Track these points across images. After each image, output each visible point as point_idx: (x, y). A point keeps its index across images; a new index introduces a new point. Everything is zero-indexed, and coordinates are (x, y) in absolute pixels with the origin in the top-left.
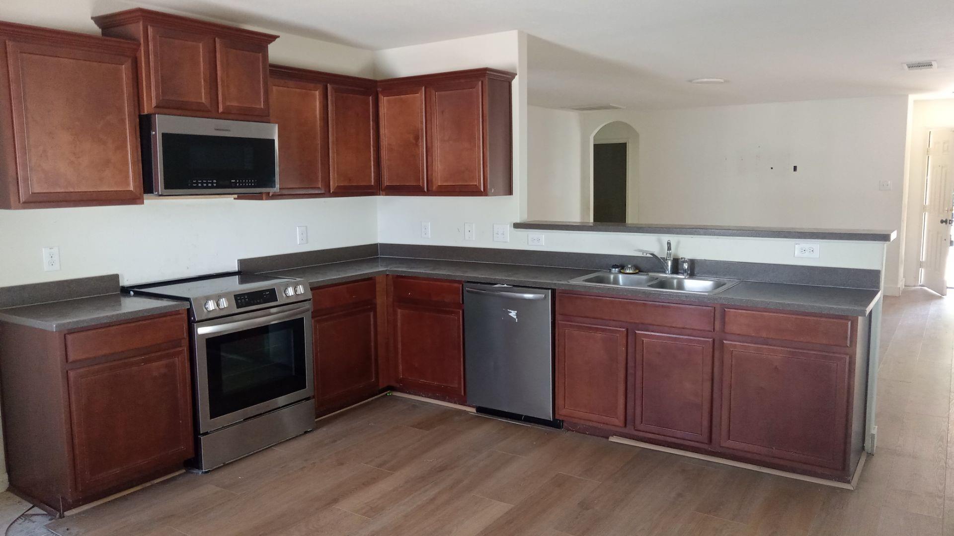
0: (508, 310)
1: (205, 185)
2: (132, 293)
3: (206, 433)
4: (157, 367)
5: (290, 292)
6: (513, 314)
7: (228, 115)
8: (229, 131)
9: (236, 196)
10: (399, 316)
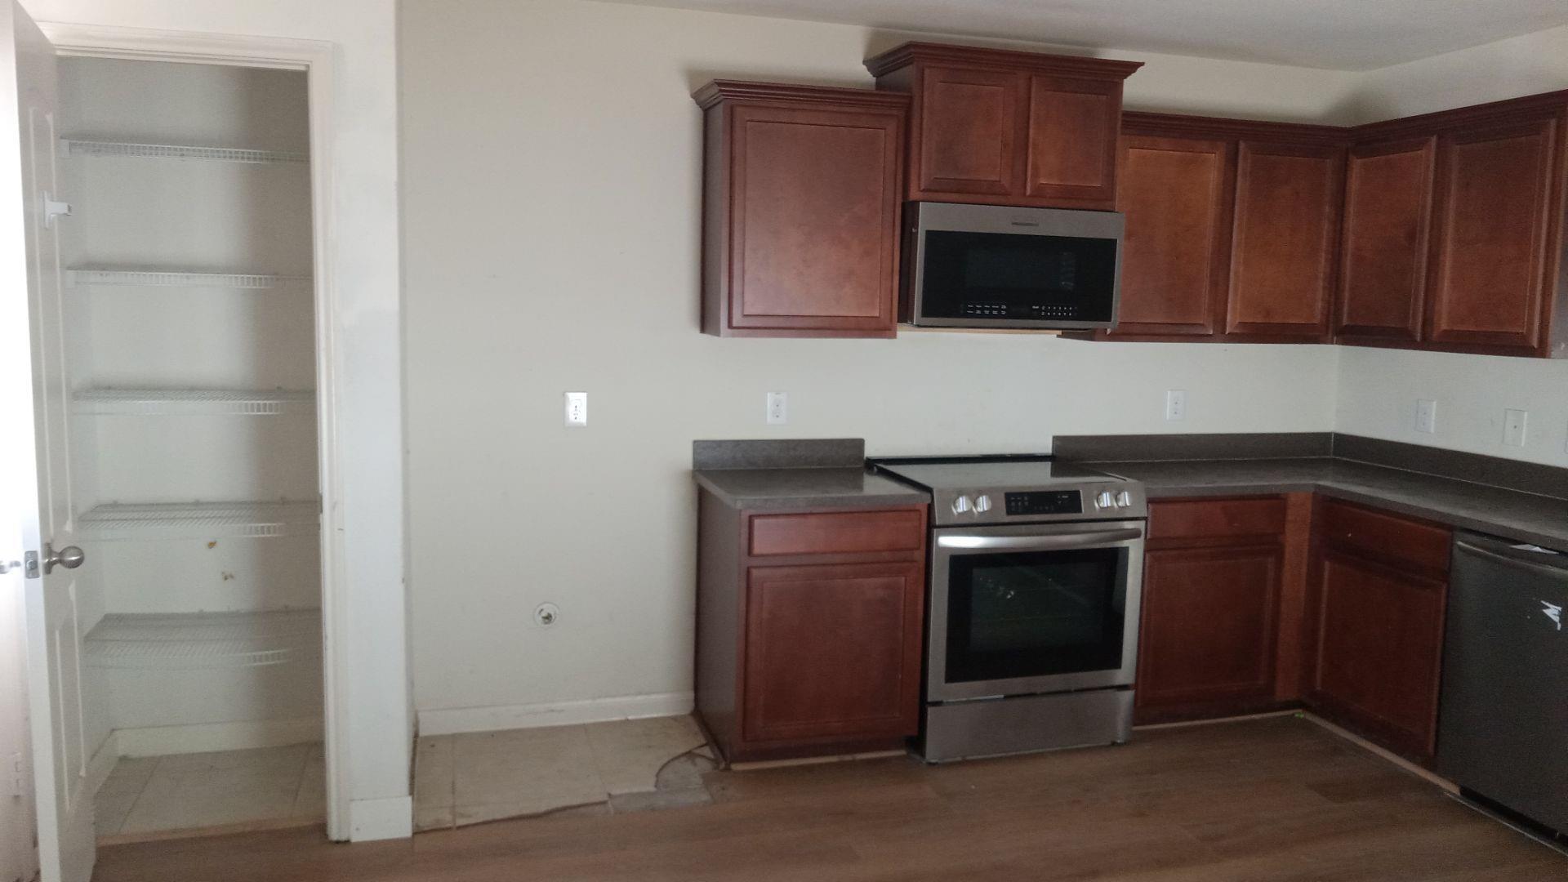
0: (1544, 602)
1: (987, 312)
2: (875, 469)
3: (938, 704)
4: (872, 586)
5: (1106, 500)
6: (1553, 612)
7: (1041, 199)
8: (1037, 225)
9: (1060, 332)
10: (1326, 575)
